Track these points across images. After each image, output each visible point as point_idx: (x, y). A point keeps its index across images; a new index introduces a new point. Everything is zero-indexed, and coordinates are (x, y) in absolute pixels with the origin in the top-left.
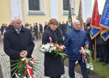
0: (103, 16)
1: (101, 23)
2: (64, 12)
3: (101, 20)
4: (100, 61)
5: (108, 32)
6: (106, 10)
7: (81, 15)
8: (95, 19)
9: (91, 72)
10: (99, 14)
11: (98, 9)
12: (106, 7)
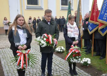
0: (102, 11)
1: (100, 18)
2: (62, 7)
3: (100, 15)
4: (97, 55)
5: (106, 27)
6: (105, 5)
7: (80, 10)
8: (94, 14)
9: (88, 65)
10: (98, 9)
11: (97, 4)
12: (105, 3)
